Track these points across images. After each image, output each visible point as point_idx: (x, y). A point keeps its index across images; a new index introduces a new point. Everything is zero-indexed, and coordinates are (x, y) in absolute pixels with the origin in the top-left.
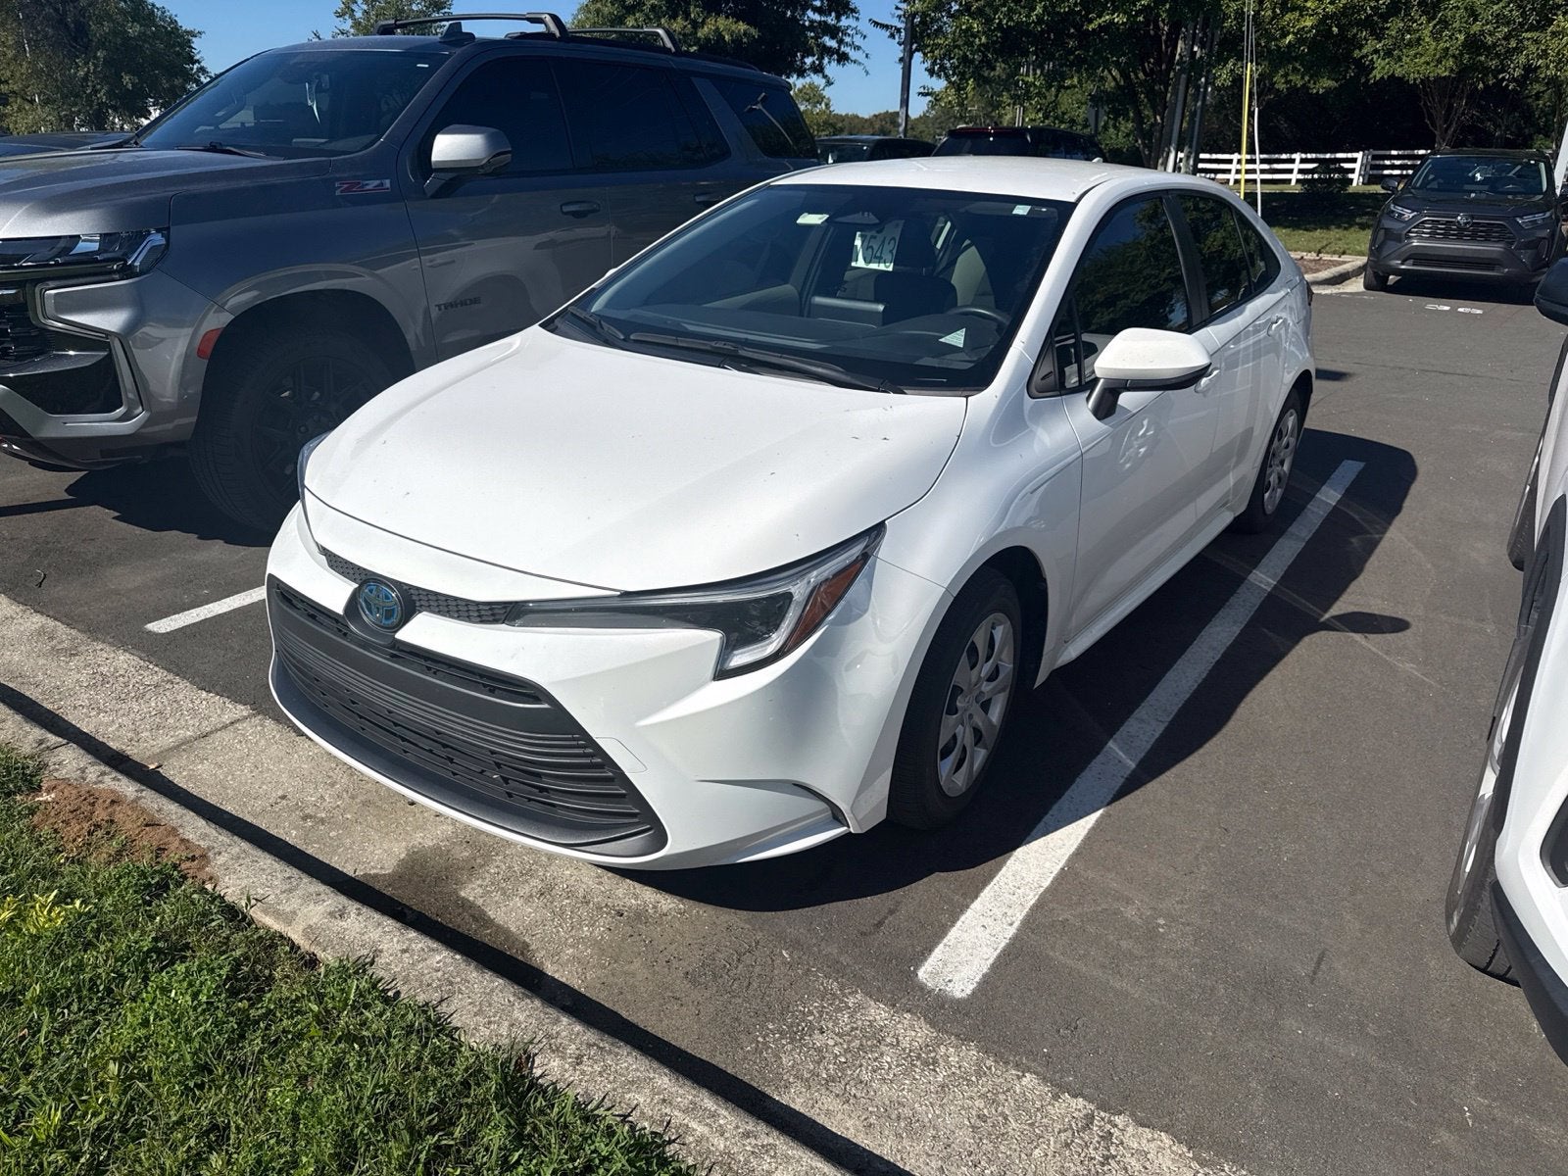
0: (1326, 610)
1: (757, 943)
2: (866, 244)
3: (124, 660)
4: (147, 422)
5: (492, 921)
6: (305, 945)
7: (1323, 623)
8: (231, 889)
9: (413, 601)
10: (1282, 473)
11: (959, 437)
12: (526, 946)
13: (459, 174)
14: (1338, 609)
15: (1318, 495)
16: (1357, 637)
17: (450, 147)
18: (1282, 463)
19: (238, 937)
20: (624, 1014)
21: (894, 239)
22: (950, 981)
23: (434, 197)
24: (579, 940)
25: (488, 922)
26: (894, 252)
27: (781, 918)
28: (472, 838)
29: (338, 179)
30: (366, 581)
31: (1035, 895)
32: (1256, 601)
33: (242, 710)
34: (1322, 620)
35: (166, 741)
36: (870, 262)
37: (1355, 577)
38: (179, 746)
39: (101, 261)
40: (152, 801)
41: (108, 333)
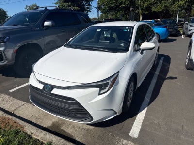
0: (166, 77)
1: (106, 132)
3: (6, 96)
4: (7, 62)
6: (41, 140)
8: (28, 132)
9: (53, 87)
12: (72, 136)
15: (160, 62)
16: (171, 80)
18: (157, 58)
19: (31, 140)
21: (110, 32)
22: (134, 135)
23: (45, 30)
24: (80, 134)
25: (66, 132)
26: (110, 34)
27: (108, 128)
28: (61, 120)
29: (32, 28)
30: (45, 84)
31: (142, 121)
32: (157, 76)
33: (24, 103)
35: (14, 108)
36: (107, 35)
37: (168, 72)
38: (16, 109)
40: (14, 119)
41: (1, 51)
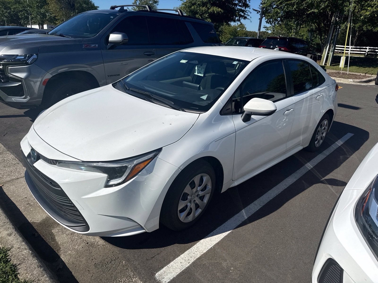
0: (324, 177)
1: (118, 258)
2: (198, 68)
4: (30, 99)
5: (55, 240)
7: (321, 181)
10: (322, 136)
11: (193, 125)
12: (60, 248)
13: (115, 44)
14: (327, 177)
15: (336, 143)
16: (330, 186)
17: (114, 37)
18: (323, 134)
20: (73, 273)
22: (163, 278)
24: (73, 249)
26: (204, 71)
29: (84, 44)
31: (200, 255)
32: (304, 172)
34: (321, 180)
35: (8, 179)
36: (198, 74)
37: (337, 168)
38: (10, 181)
39: (22, 61)
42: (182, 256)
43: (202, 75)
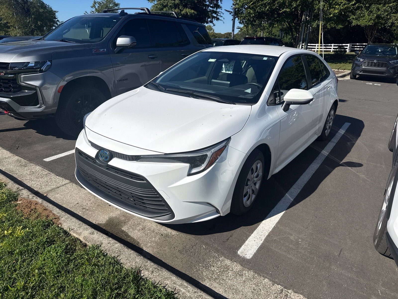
0: (341, 161)
1: (197, 243)
2: (226, 66)
3: (38, 168)
5: (130, 236)
6: (84, 241)
7: (341, 164)
8: (65, 226)
10: (330, 126)
11: (250, 116)
12: (138, 242)
13: (123, 48)
14: (345, 160)
15: (339, 131)
16: (349, 168)
17: (121, 41)
18: (330, 123)
19: (67, 239)
20: (163, 261)
21: (233, 65)
22: (246, 254)
23: (117, 53)
24: (152, 241)
26: (233, 69)
27: (203, 237)
28: (125, 215)
29: (93, 49)
30: (101, 149)
31: (267, 233)
32: (323, 158)
33: (67, 181)
34: (340, 163)
35: (49, 188)
36: (226, 71)
37: (349, 152)
38: (51, 190)
39: (35, 68)
40: (46, 204)
41: (36, 86)
42: (253, 235)
43: (231, 72)
